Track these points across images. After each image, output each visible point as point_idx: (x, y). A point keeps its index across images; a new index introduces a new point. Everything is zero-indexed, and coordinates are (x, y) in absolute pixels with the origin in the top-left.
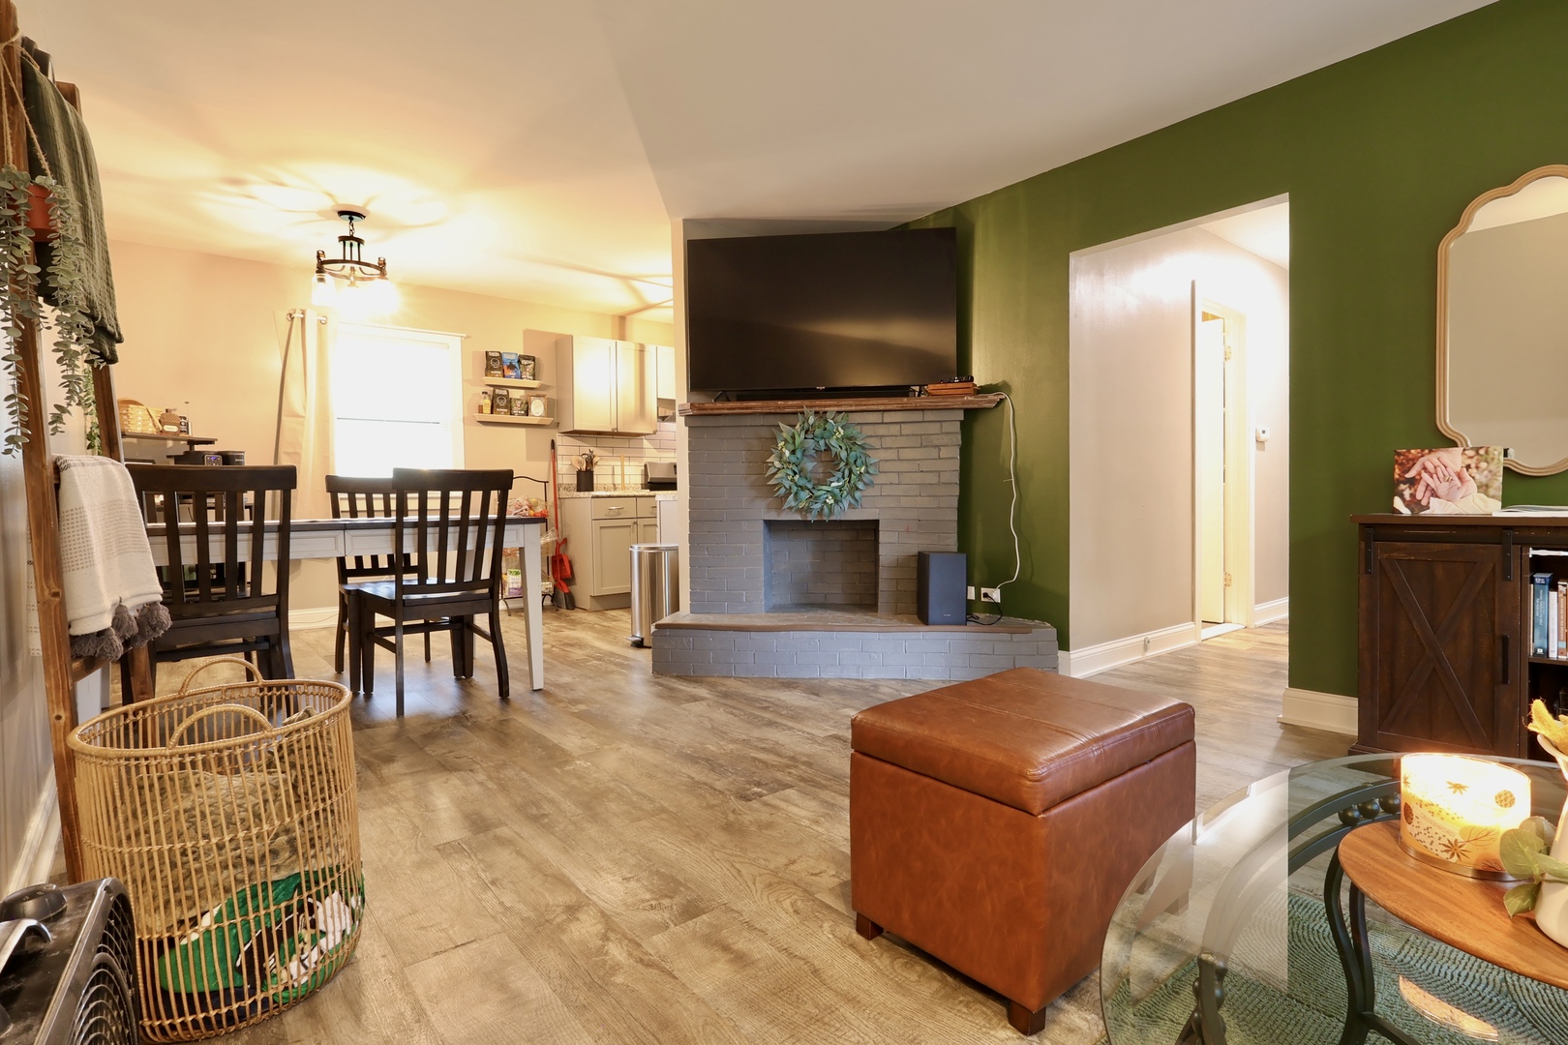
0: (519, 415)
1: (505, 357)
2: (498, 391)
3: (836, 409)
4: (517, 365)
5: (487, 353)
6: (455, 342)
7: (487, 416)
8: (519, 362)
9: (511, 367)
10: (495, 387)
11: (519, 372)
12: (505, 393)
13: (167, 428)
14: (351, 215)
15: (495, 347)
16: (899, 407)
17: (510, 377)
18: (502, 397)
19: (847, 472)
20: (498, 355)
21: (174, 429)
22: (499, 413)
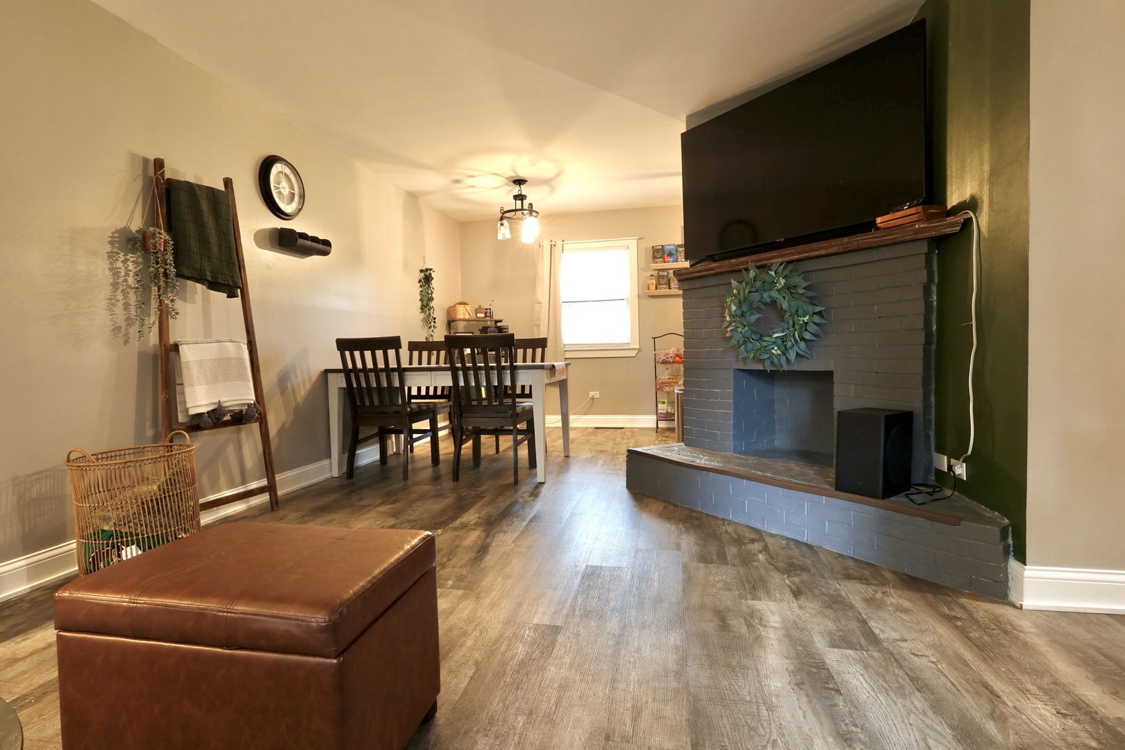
0: (675, 288)
1: (666, 248)
2: (661, 273)
3: (780, 260)
4: (675, 253)
5: (653, 247)
6: (633, 243)
7: (653, 291)
8: (677, 250)
9: (670, 254)
10: (659, 270)
11: (675, 257)
12: (666, 273)
13: (479, 315)
14: (519, 182)
15: (658, 242)
16: (840, 249)
17: (669, 262)
18: (663, 277)
19: (791, 322)
20: (661, 247)
21: (483, 315)
22: (661, 288)
